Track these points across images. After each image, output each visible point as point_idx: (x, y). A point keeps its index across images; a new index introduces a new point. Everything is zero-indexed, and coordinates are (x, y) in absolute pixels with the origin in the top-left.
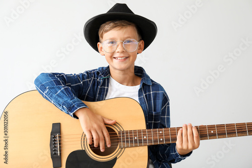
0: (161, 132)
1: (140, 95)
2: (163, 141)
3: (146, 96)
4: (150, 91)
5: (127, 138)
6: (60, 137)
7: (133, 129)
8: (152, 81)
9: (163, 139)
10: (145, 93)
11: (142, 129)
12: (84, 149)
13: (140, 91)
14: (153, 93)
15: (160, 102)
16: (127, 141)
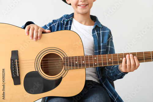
0: (95, 58)
1: (93, 33)
2: (97, 65)
3: (97, 33)
4: (100, 31)
5: (70, 63)
6: (18, 62)
7: (74, 56)
8: (102, 25)
9: (97, 64)
10: (97, 32)
11: (81, 55)
12: (37, 71)
13: (93, 30)
14: (102, 32)
15: (106, 37)
16: (70, 65)
